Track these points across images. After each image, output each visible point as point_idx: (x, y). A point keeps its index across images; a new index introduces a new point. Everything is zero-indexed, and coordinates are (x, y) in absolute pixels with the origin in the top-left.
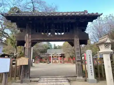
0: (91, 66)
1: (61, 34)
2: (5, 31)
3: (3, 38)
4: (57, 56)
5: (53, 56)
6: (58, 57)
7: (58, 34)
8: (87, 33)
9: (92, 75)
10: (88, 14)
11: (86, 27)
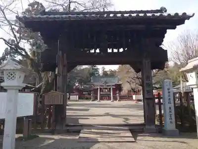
0: (170, 108)
1: (118, 50)
2: (21, 45)
3: (16, 56)
4: (109, 87)
5: (102, 87)
6: (110, 89)
7: (113, 50)
8: (165, 49)
9: (171, 122)
10: (169, 15)
11: (164, 37)
